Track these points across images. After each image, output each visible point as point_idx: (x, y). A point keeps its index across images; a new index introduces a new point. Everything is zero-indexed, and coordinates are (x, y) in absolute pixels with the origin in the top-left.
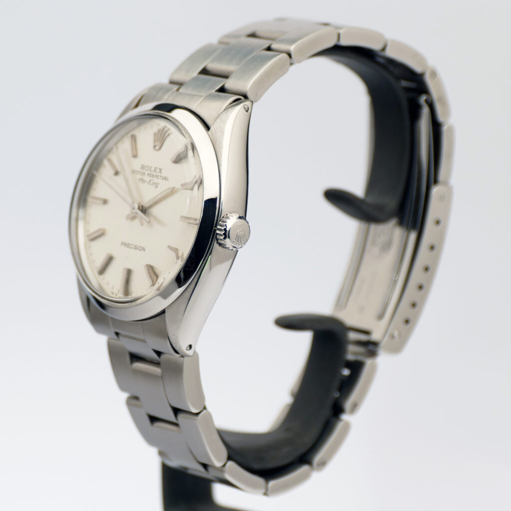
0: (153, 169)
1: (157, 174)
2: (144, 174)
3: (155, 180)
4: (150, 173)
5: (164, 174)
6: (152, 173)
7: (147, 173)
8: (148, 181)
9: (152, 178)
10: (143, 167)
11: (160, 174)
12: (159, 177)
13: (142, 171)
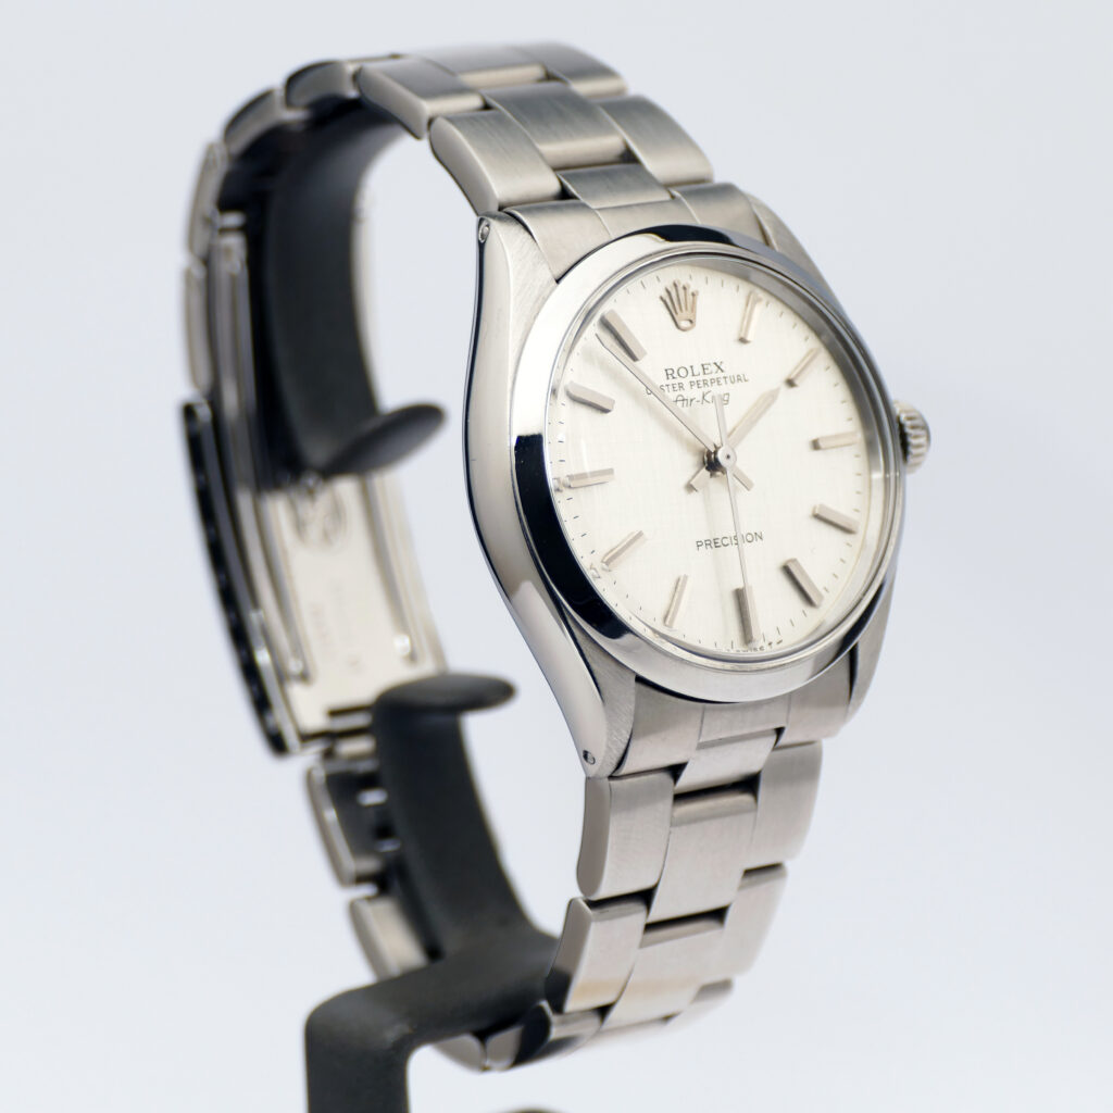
0: (698, 369)
1: (714, 376)
2: (681, 386)
3: (716, 390)
4: (694, 379)
5: (729, 371)
6: (701, 377)
7: (686, 382)
8: (700, 398)
9: (705, 389)
10: (669, 373)
11: (720, 374)
12: (722, 381)
13: (671, 381)
